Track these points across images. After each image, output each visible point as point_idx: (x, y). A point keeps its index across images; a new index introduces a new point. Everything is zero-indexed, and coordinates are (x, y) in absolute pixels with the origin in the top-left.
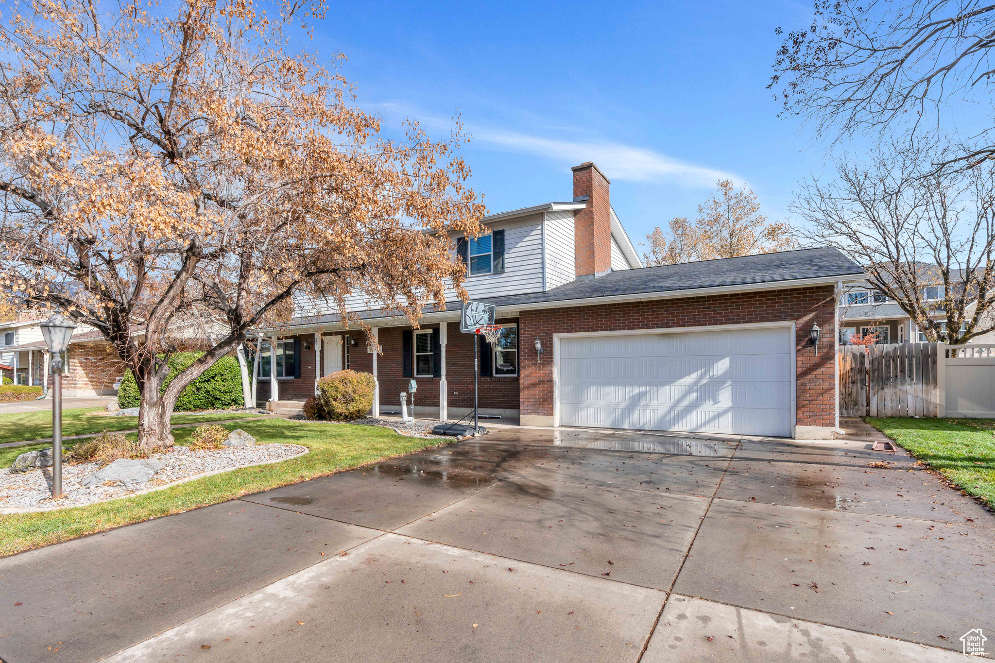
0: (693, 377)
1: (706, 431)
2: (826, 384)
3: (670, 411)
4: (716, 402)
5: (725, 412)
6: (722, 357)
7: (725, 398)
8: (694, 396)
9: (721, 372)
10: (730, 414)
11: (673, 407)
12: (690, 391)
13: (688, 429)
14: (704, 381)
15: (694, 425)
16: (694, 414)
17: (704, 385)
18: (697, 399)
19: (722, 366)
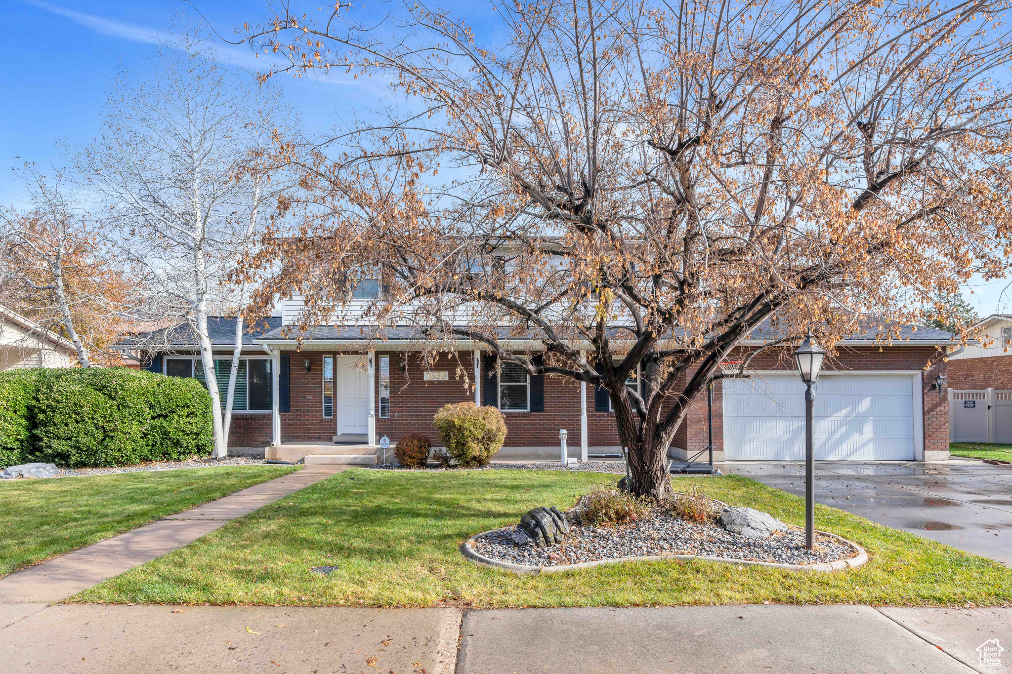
0: (843, 413)
1: (854, 458)
2: (943, 419)
3: (825, 443)
4: (861, 434)
5: (868, 442)
6: (866, 396)
7: (868, 430)
8: (844, 429)
9: (864, 409)
10: (872, 444)
11: (829, 439)
12: (841, 425)
13: (840, 457)
14: (853, 416)
15: (844, 453)
16: (844, 445)
17: (852, 420)
18: (846, 432)
19: (866, 404)
